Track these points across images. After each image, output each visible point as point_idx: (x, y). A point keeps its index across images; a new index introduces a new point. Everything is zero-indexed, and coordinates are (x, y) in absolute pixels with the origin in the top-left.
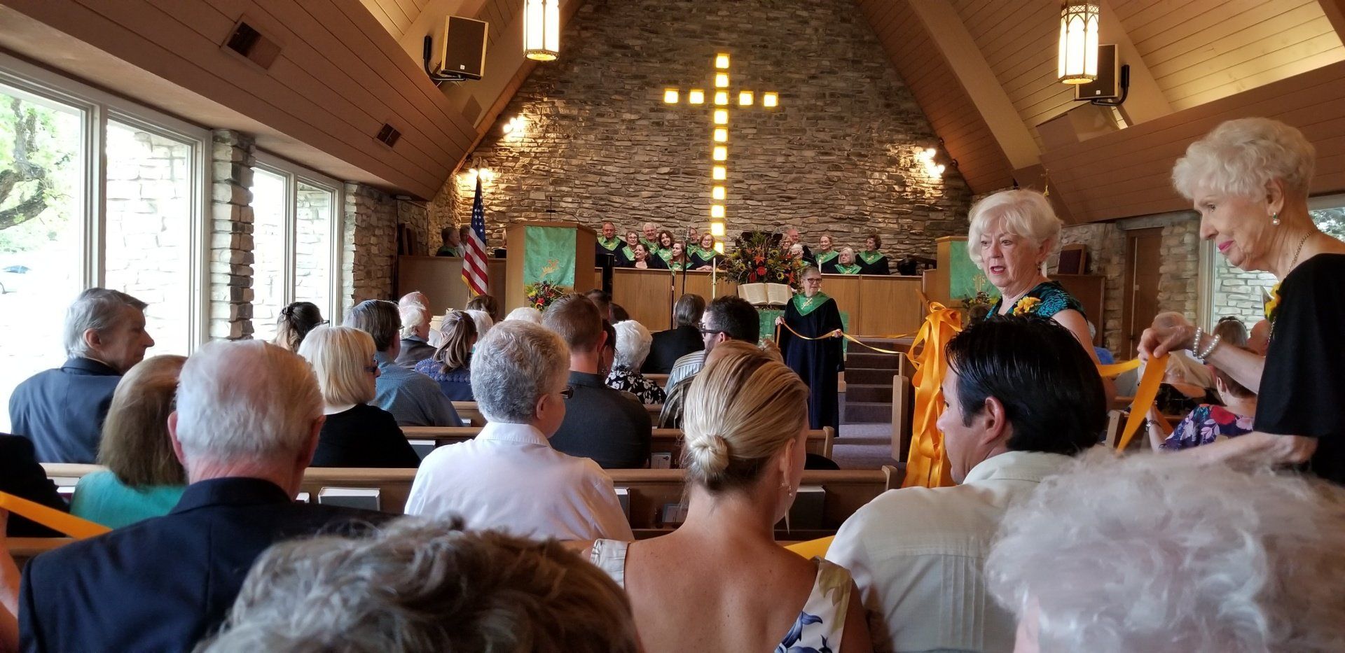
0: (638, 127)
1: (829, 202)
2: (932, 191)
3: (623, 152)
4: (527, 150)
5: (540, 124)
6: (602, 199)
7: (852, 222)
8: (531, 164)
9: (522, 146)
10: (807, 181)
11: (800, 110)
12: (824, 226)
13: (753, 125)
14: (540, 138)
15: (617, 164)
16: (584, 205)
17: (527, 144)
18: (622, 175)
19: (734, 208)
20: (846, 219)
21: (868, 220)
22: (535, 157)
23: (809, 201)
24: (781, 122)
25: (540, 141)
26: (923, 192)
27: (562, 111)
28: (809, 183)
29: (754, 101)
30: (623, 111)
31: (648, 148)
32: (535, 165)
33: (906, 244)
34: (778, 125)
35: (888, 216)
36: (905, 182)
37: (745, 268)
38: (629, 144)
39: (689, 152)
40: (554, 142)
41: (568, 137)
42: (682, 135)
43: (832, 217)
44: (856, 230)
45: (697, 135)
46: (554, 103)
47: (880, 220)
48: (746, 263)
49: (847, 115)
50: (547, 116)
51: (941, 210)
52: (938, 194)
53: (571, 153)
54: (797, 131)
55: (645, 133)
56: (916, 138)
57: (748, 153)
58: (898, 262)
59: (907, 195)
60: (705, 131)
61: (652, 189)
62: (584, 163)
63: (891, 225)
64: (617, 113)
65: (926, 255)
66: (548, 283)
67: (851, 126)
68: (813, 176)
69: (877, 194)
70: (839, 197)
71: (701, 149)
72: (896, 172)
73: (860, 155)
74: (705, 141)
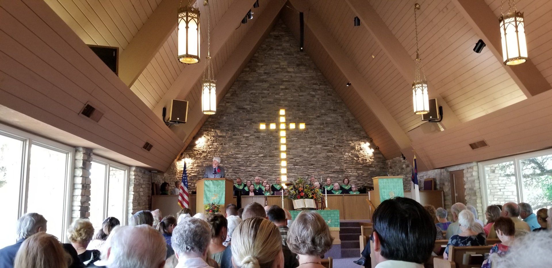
0: (250, 139)
1: (328, 165)
2: (370, 159)
3: (244, 149)
4: (205, 150)
5: (211, 140)
6: (236, 168)
7: (339, 173)
8: (207, 156)
9: (203, 149)
10: (319, 157)
11: (314, 130)
12: (327, 175)
13: (295, 136)
14: (210, 145)
15: (242, 154)
16: (229, 171)
17: (205, 148)
18: (244, 158)
19: (290, 169)
20: (335, 172)
21: (345, 172)
22: (209, 153)
23: (321, 165)
24: (307, 134)
25: (211, 146)
26: (366, 160)
27: (219, 134)
28: (320, 158)
29: (296, 127)
30: (244, 133)
31: (254, 147)
32: (208, 156)
33: (361, 181)
34: (305, 136)
35: (353, 170)
36: (358, 156)
37: (295, 193)
38: (247, 146)
39: (271, 148)
40: (216, 147)
41: (222, 144)
42: (268, 141)
43: (330, 171)
44: (341, 176)
45: (273, 141)
46: (216, 131)
47: (350, 172)
48: (296, 191)
49: (333, 130)
50: (213, 136)
51: (374, 167)
52: (372, 160)
53: (223, 151)
54: (314, 138)
55: (253, 141)
56: (361, 139)
57: (294, 147)
58: (359, 189)
59: (360, 161)
60: (277, 139)
61: (256, 163)
62: (229, 154)
63: (355, 174)
64: (241, 134)
65: (370, 185)
66: (214, 203)
67: (335, 135)
68: (321, 155)
69: (348, 161)
70: (332, 163)
71: (276, 146)
72: (354, 152)
73: (339, 146)
74: (277, 143)
